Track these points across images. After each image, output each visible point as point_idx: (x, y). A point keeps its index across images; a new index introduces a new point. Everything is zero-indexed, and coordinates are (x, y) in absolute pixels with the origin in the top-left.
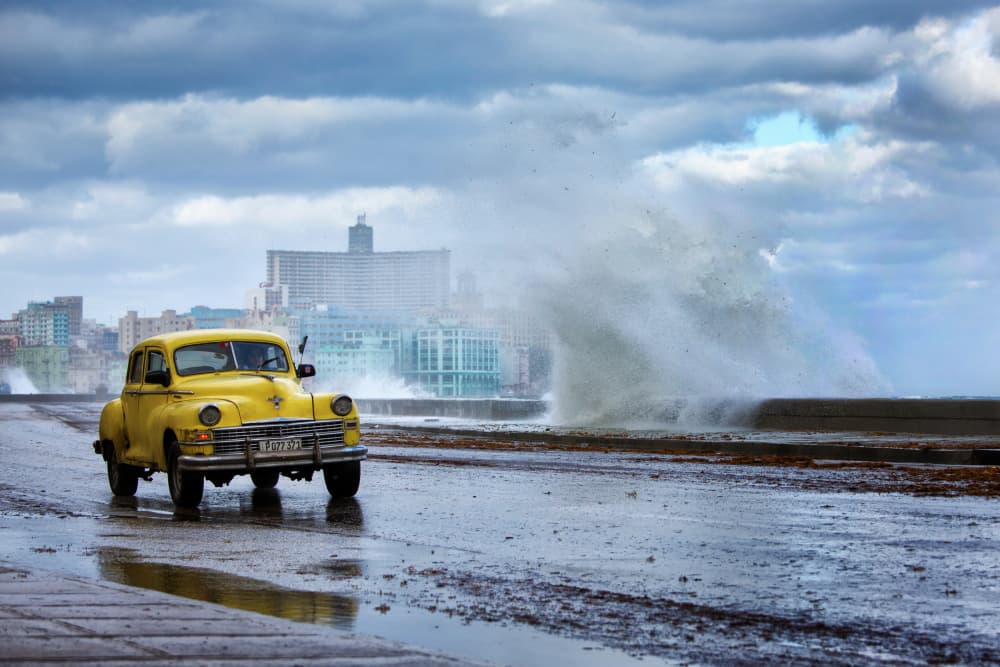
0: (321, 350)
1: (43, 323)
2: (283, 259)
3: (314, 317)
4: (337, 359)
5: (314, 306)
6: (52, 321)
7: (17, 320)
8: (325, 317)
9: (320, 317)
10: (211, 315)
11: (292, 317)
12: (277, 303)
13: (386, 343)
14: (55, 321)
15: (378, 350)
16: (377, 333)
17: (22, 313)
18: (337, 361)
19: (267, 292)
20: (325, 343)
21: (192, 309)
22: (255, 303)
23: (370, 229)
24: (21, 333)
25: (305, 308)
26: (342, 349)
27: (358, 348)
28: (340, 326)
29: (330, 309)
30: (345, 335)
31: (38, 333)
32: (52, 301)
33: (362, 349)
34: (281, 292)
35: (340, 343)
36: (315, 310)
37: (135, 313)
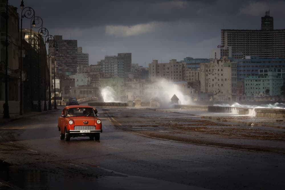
0: (248, 78)
1: (113, 66)
2: (229, 34)
3: (244, 62)
4: (255, 83)
5: (244, 56)
6: (116, 65)
7: (100, 65)
8: (250, 62)
9: (247, 62)
10: (194, 62)
11: (233, 62)
12: (226, 55)
13: (279, 75)
14: (118, 65)
15: (276, 78)
16: (275, 70)
17: (102, 61)
18: (255, 84)
19: (221, 50)
20: (249, 75)
21: (185, 59)
22: (216, 55)
23: (272, 18)
24: (102, 71)
25: (240, 58)
26: (257, 78)
27: (266, 77)
28: (257, 66)
29: (252, 58)
30: (259, 71)
31: (110, 71)
32: (117, 55)
33: (267, 78)
34: (228, 50)
35: (256, 75)
36: (244, 58)
37: (157, 61)
